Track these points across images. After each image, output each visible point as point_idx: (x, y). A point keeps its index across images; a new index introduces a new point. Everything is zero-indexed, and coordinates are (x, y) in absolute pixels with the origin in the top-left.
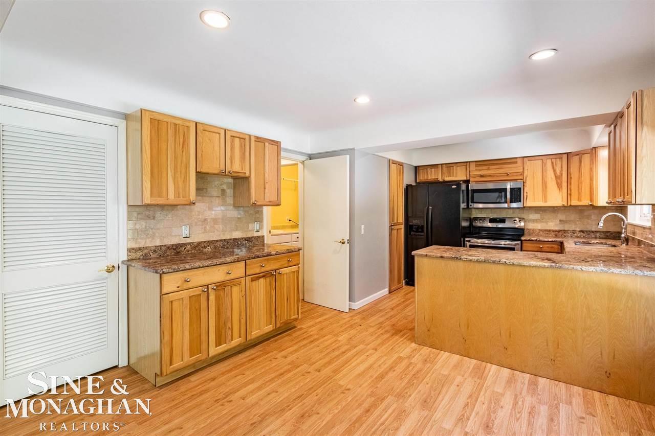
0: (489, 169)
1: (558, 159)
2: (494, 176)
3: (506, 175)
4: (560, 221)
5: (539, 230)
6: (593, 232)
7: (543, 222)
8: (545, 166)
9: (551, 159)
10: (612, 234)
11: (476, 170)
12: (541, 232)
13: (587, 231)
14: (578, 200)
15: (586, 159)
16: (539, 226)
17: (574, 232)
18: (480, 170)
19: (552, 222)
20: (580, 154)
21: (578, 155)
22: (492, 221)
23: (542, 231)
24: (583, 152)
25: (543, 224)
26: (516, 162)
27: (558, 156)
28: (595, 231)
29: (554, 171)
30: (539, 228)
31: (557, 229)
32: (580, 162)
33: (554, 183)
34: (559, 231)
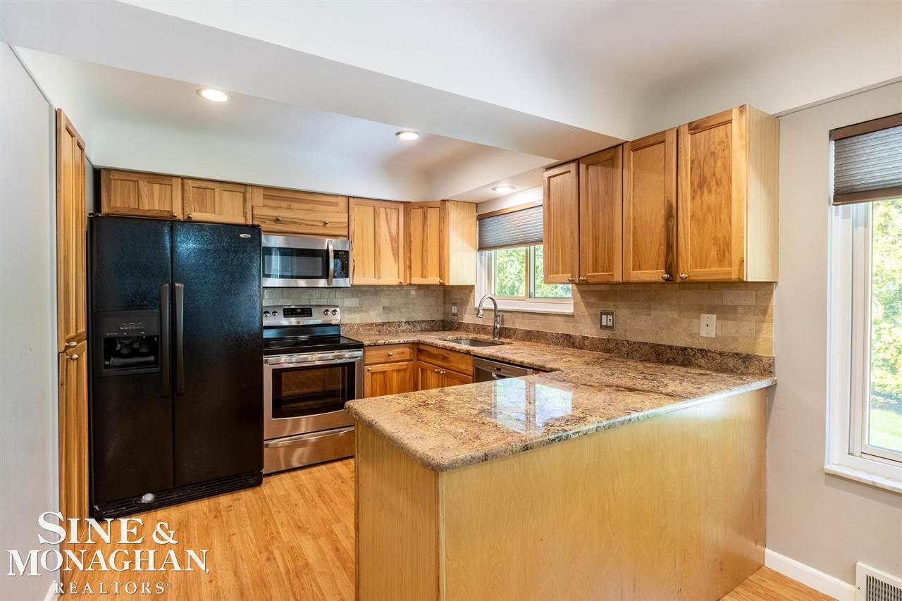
0: (289, 208)
1: (393, 210)
2: (301, 224)
3: (322, 224)
4: (384, 308)
5: (358, 325)
6: (418, 322)
7: (362, 311)
8: (378, 218)
9: (386, 208)
10: (436, 323)
11: (265, 206)
12: (361, 328)
13: (412, 322)
14: (422, 277)
15: (433, 215)
16: (357, 318)
17: (399, 324)
18: (275, 208)
19: (374, 310)
20: (424, 206)
21: (421, 207)
22: (289, 312)
23: (361, 326)
24: (430, 205)
25: (362, 314)
26: (336, 204)
27: (393, 205)
28: (421, 321)
29: (389, 228)
30: (358, 321)
31: (379, 321)
32: (425, 218)
33: (389, 247)
34: (383, 324)
